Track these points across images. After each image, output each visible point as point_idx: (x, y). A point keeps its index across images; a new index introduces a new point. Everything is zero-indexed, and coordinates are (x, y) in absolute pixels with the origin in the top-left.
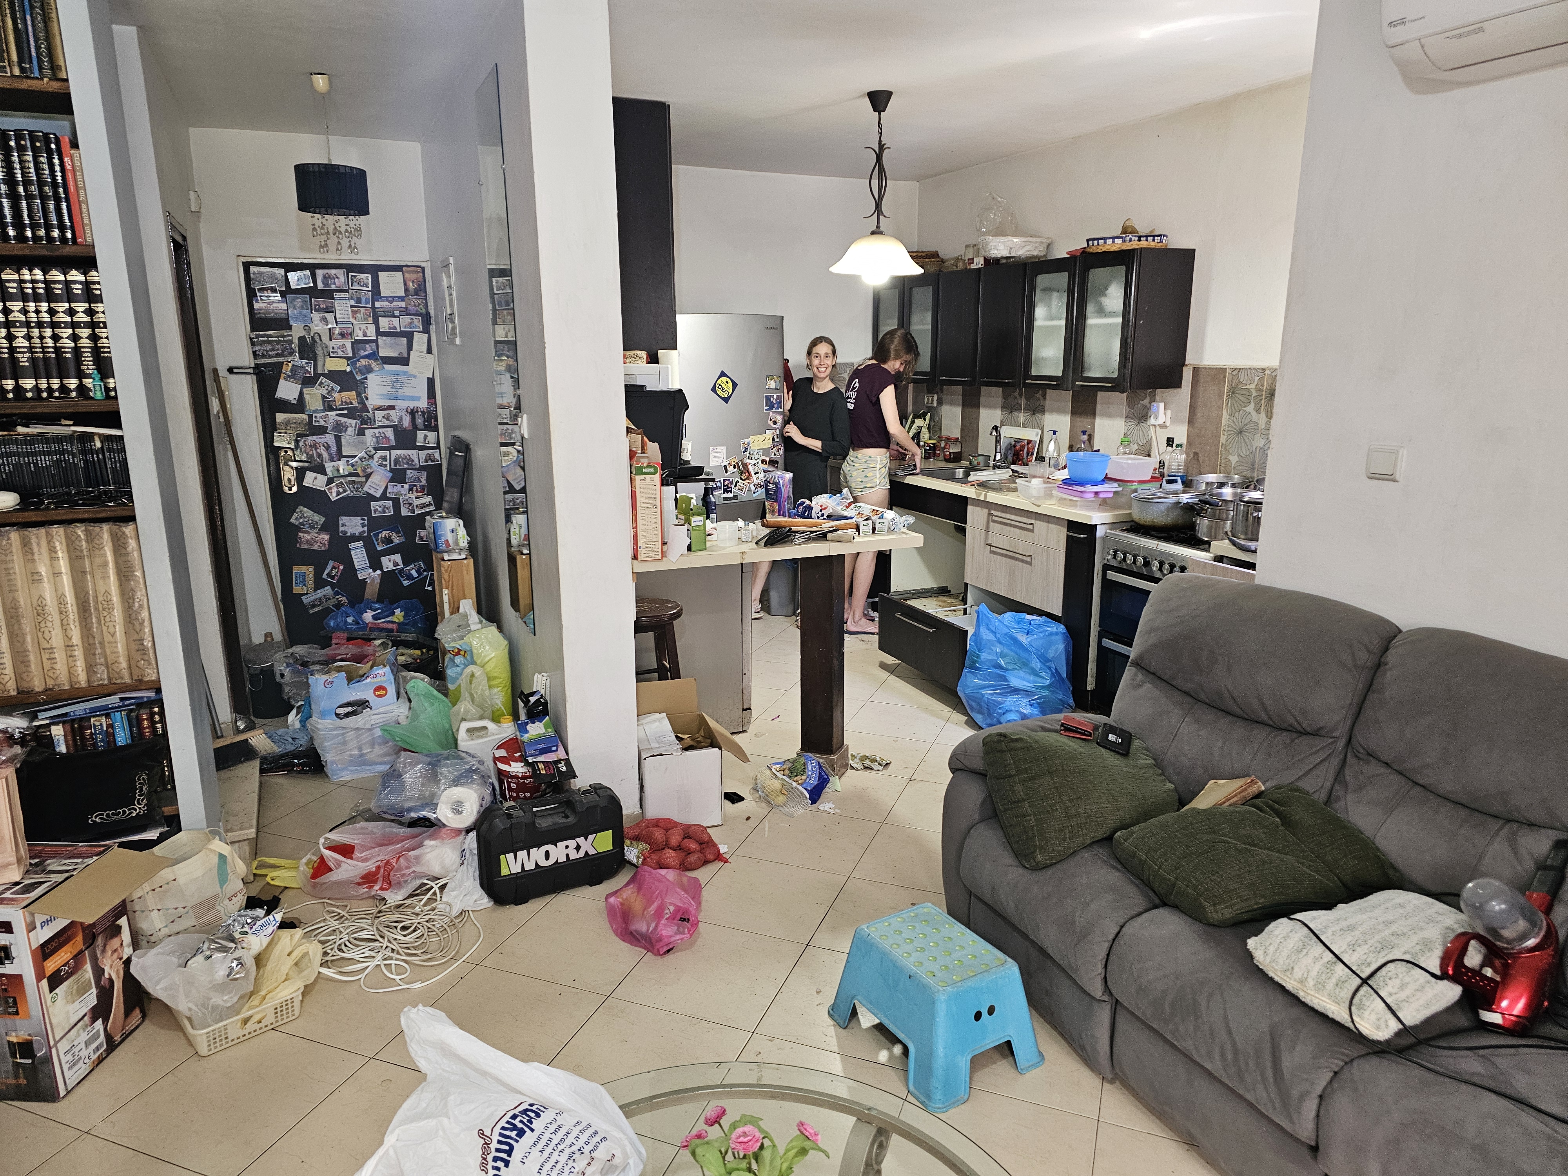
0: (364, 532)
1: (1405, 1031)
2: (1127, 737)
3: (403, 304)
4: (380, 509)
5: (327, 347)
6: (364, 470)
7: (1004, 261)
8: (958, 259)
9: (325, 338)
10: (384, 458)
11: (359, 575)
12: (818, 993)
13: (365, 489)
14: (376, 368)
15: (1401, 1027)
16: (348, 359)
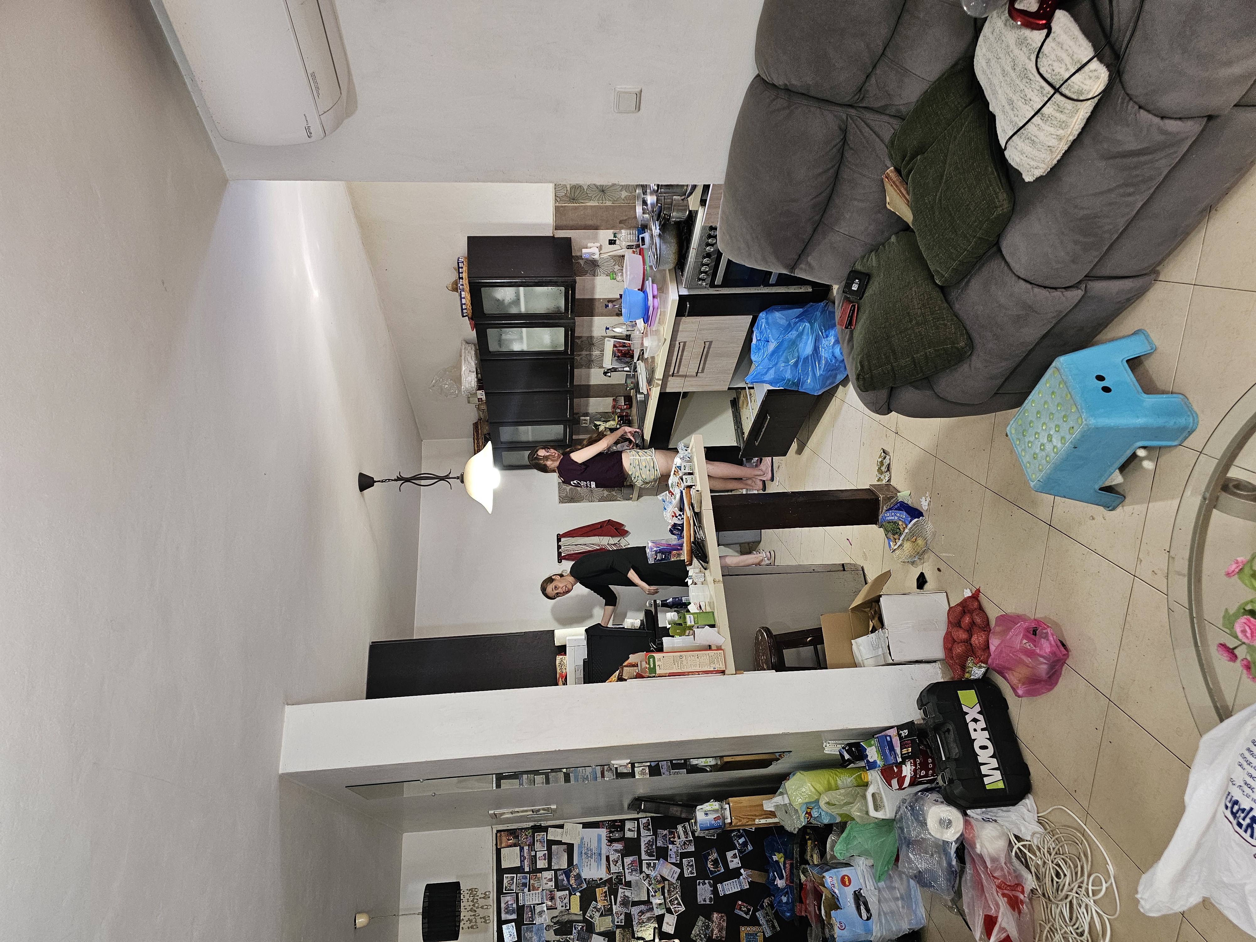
0: (709, 883)
1: (1099, 55)
2: (853, 275)
3: (526, 848)
4: (690, 869)
5: (561, 912)
6: (659, 882)
7: (479, 375)
8: (478, 409)
9: (555, 913)
10: (649, 865)
11: (746, 887)
12: (1093, 519)
13: (674, 881)
14: (577, 871)
15: (1095, 59)
16: (570, 895)
